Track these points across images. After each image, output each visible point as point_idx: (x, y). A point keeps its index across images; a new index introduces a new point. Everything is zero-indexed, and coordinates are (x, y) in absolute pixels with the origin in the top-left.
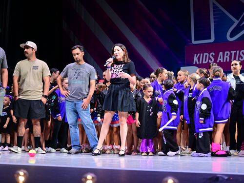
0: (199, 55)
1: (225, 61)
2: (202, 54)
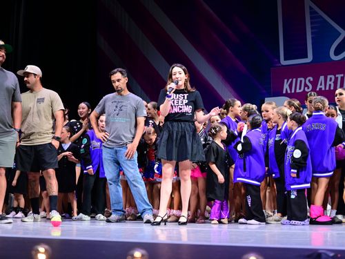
0: (290, 80)
1: (327, 88)
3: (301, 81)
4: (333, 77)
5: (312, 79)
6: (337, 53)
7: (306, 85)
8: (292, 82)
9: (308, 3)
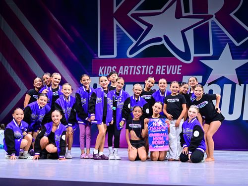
1: (124, 74)
2: (106, 67)
3: (109, 68)
4: (128, 67)
5: (116, 68)
6: (131, 53)
8: (104, 68)
9: (116, 22)
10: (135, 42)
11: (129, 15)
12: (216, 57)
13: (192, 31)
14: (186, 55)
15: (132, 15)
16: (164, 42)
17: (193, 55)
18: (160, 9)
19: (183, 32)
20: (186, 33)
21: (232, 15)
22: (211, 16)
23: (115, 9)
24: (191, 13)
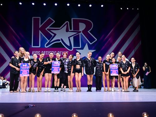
4: (45, 52)
5: (40, 52)
6: (47, 46)
7: (38, 53)
8: (34, 52)
9: (40, 32)
10: (48, 41)
11: (46, 29)
12: (82, 48)
13: (73, 37)
14: (70, 47)
15: (47, 29)
16: (61, 41)
17: (73, 47)
18: (60, 27)
19: (69, 38)
20: (70, 38)
21: (89, 32)
22: (81, 32)
23: (40, 26)
24: (72, 30)
